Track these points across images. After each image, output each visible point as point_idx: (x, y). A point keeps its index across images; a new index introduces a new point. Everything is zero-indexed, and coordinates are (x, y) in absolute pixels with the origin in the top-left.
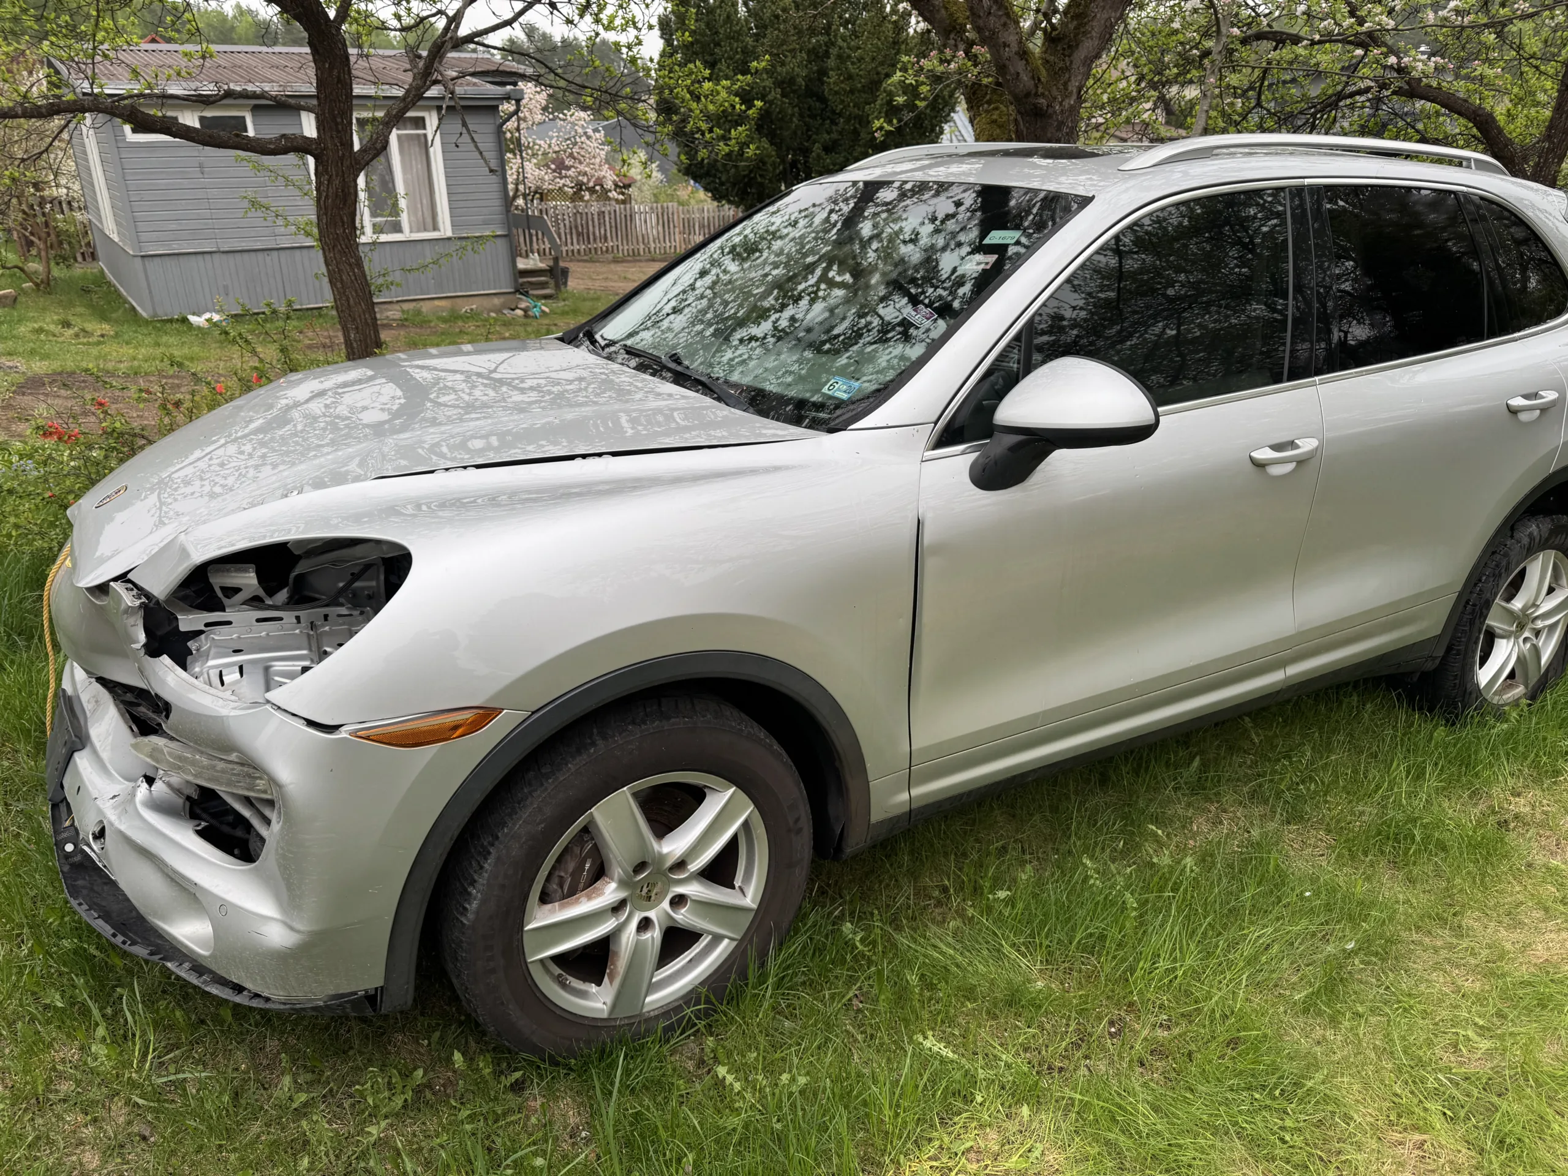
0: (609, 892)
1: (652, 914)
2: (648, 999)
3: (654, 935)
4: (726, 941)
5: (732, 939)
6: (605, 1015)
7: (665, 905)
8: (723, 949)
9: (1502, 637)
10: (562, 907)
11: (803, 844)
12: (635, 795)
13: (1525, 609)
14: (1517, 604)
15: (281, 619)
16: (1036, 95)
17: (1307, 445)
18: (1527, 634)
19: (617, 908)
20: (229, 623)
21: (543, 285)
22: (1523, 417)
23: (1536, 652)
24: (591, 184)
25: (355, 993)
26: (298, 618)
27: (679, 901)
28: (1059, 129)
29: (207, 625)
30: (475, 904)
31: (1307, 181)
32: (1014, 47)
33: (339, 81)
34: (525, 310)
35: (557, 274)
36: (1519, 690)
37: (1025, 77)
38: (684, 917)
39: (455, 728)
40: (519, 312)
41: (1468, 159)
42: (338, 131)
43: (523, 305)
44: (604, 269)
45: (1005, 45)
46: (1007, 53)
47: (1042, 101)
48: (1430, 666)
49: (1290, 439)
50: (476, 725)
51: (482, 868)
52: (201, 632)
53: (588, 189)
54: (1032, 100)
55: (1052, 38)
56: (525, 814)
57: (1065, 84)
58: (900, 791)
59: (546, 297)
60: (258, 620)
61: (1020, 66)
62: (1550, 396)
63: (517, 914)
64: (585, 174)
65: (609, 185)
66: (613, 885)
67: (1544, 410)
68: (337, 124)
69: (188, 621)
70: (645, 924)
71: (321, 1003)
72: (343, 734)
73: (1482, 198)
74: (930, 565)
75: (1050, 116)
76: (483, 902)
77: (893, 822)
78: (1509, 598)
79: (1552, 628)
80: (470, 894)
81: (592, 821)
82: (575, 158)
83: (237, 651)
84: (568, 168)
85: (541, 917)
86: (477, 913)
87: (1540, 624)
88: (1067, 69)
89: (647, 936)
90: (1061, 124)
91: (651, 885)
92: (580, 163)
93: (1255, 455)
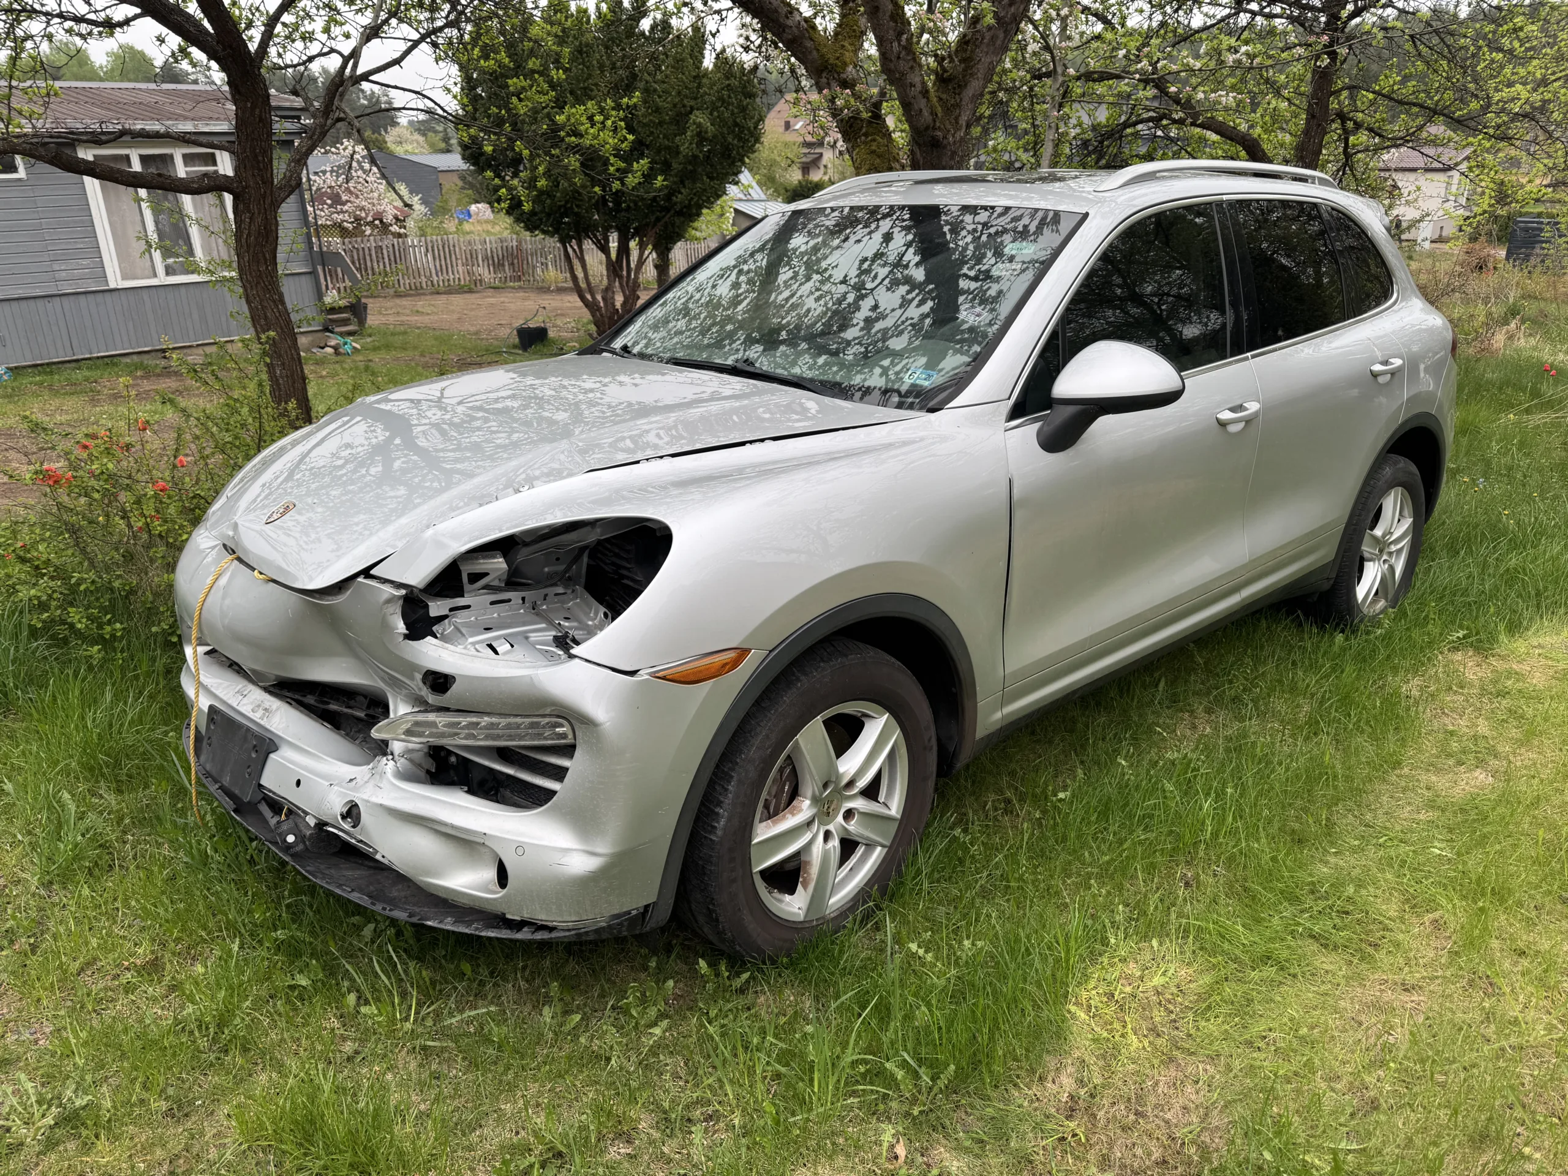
0: (804, 809)
1: (831, 827)
2: (832, 901)
3: (835, 843)
4: (879, 849)
5: (883, 846)
6: (802, 918)
7: (840, 818)
8: (878, 853)
9: (1370, 560)
10: (775, 823)
11: (932, 759)
12: (826, 723)
13: (1384, 536)
14: (1378, 532)
15: (509, 601)
16: (934, 128)
17: (1253, 407)
18: (1385, 557)
19: (809, 824)
20: (468, 607)
21: (345, 322)
22: (1381, 379)
23: (1392, 569)
24: (370, 219)
25: (629, 913)
26: (523, 599)
27: (849, 814)
28: (952, 158)
29: (451, 610)
30: (723, 822)
31: (1225, 197)
32: (919, 87)
33: (261, 120)
34: (336, 348)
35: (357, 310)
36: (1382, 604)
37: (926, 113)
38: (853, 826)
39: (725, 665)
40: (329, 350)
41: (1313, 178)
42: (260, 170)
43: (333, 343)
44: (389, 304)
45: (912, 85)
46: (913, 92)
47: (939, 133)
48: (1326, 586)
49: (1238, 403)
50: (735, 663)
51: (726, 790)
52: (445, 617)
53: (367, 224)
54: (930, 132)
55: (943, 80)
56: (757, 741)
57: (957, 119)
58: (995, 711)
59: (351, 334)
60: (492, 603)
61: (923, 103)
62: (1397, 362)
63: (747, 830)
64: (362, 209)
65: (389, 218)
66: (807, 802)
67: (1393, 373)
68: (258, 162)
69: (437, 608)
70: (827, 835)
71: (604, 924)
72: (643, 676)
73: (1333, 209)
74: (1018, 515)
75: (945, 147)
76: (729, 820)
77: (989, 737)
78: (1372, 528)
79: (1399, 551)
80: (717, 814)
81: (797, 746)
82: (351, 193)
83: (488, 629)
84: (344, 204)
85: (763, 832)
86: (725, 829)
87: (1393, 548)
88: (958, 106)
89: (830, 844)
90: (954, 153)
91: (830, 802)
92: (357, 197)
93: (1220, 416)
